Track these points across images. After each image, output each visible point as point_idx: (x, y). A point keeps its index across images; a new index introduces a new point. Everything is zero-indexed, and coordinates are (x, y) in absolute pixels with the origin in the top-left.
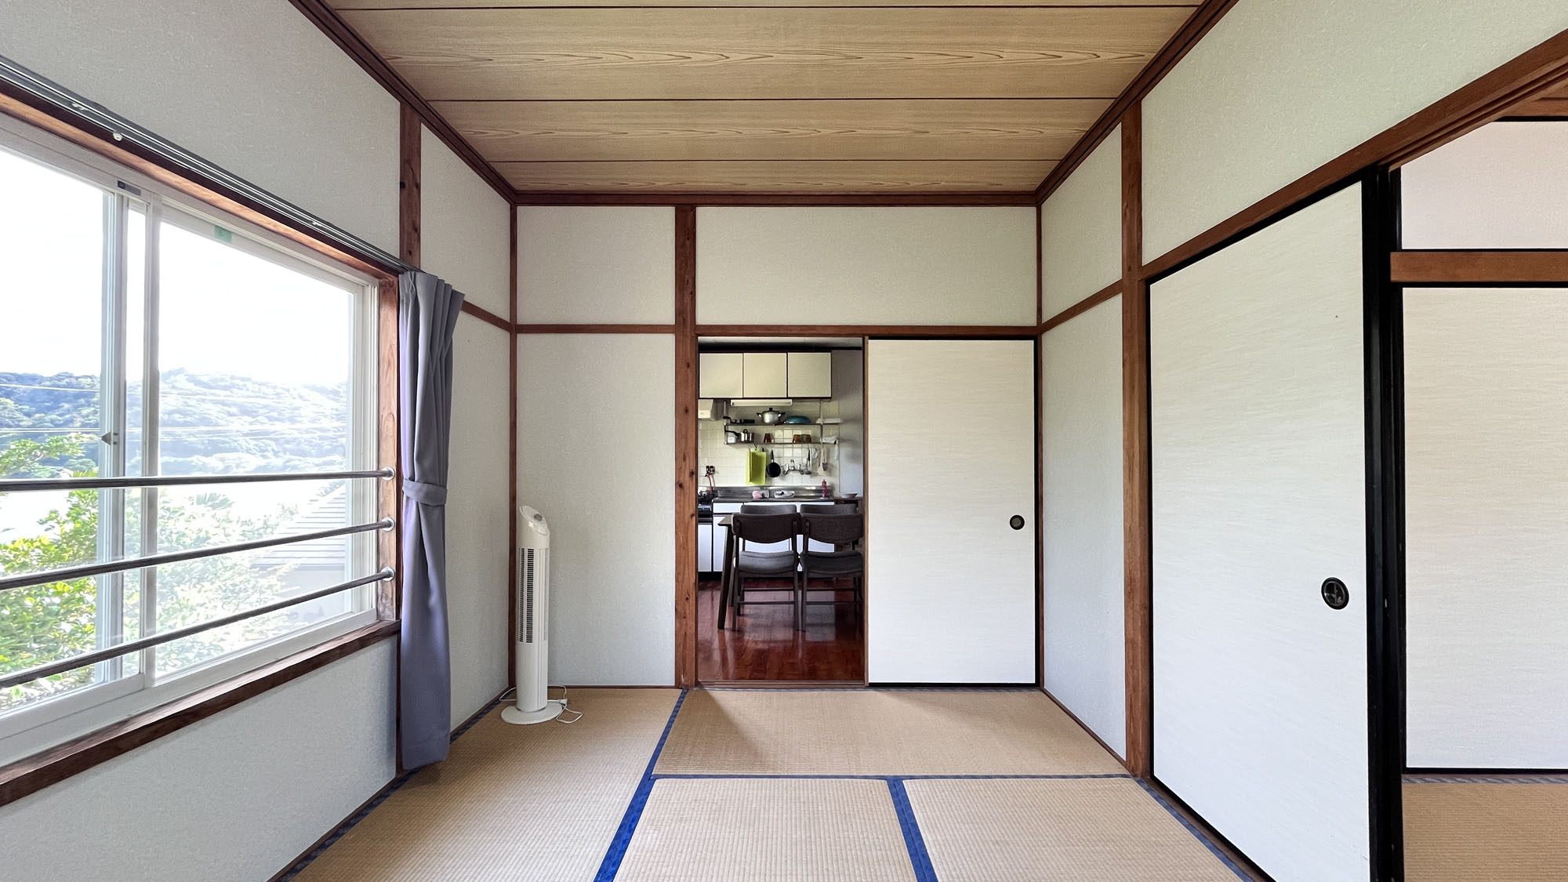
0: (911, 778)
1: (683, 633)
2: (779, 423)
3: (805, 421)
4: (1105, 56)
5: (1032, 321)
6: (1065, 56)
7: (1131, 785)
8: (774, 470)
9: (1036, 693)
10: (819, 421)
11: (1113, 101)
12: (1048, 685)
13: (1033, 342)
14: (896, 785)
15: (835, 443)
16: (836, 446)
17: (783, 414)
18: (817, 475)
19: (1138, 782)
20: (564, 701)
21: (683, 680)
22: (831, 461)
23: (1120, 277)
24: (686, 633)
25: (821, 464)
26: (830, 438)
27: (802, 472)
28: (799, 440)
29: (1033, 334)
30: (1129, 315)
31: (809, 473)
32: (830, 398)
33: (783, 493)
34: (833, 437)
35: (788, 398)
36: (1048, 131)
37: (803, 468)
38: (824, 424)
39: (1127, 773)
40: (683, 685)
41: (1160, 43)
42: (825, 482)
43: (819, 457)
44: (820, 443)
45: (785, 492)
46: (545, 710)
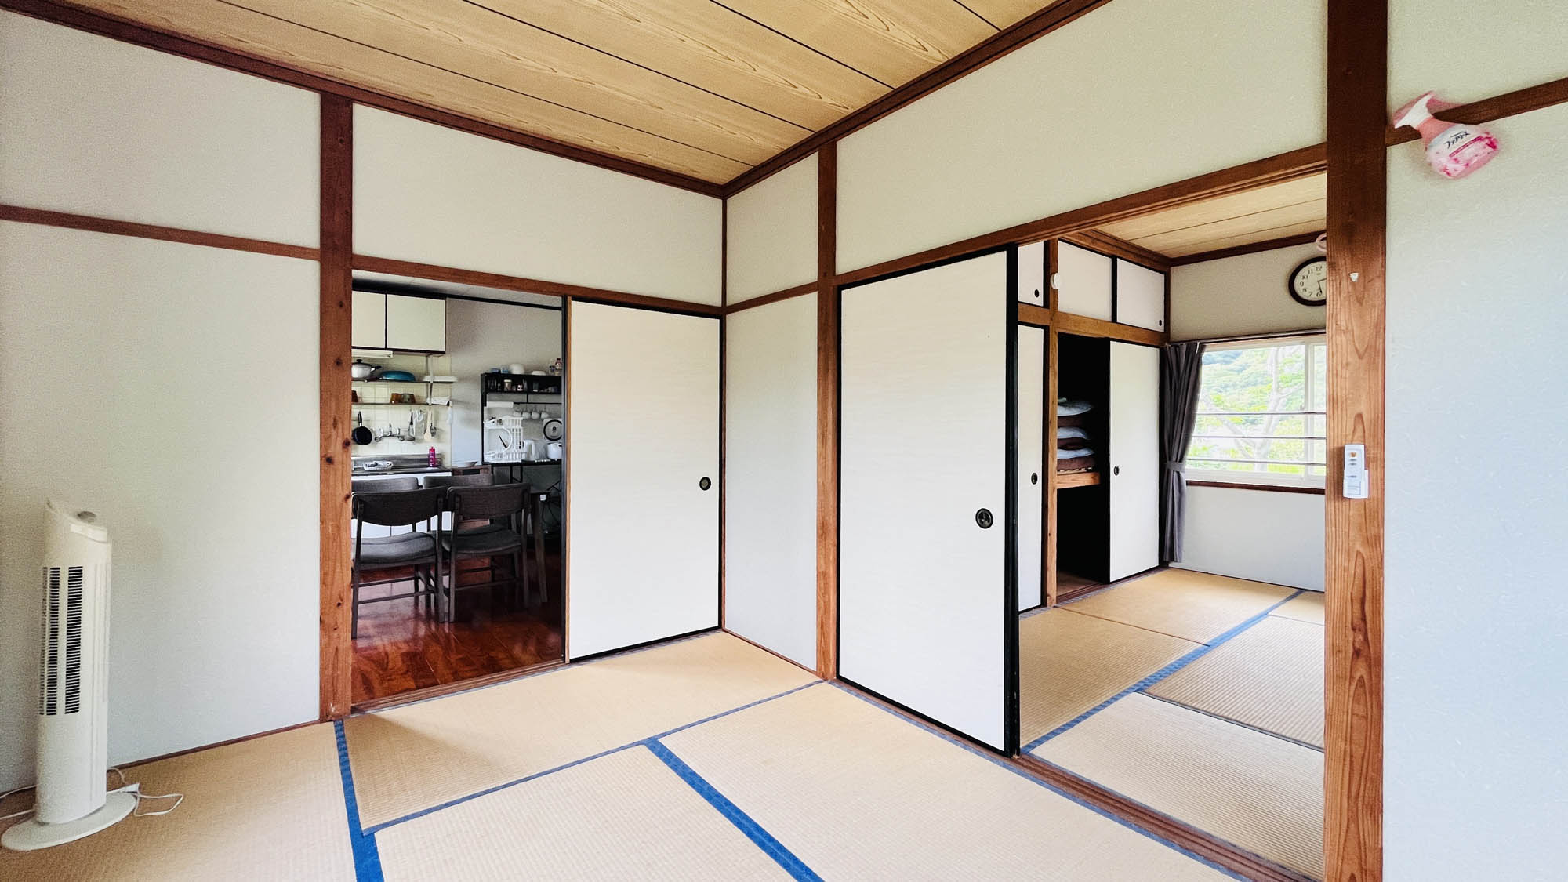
0: (665, 735)
1: (332, 650)
2: (372, 378)
3: (407, 377)
4: (825, 99)
5: (717, 301)
6: (802, 89)
7: (826, 685)
8: (363, 436)
9: (720, 634)
10: (426, 379)
11: (813, 133)
12: (727, 627)
13: (718, 320)
14: (654, 745)
15: (448, 404)
16: (449, 408)
17: (377, 367)
18: (421, 441)
19: (830, 683)
20: (134, 787)
21: (333, 710)
22: (439, 426)
23: (816, 280)
24: (337, 649)
25: (428, 429)
26: (442, 399)
27: (402, 439)
28: (398, 399)
29: (720, 313)
30: (824, 311)
31: (412, 439)
32: (444, 353)
33: (376, 464)
34: (446, 398)
35: (386, 349)
36: (758, 141)
37: (402, 433)
38: (434, 382)
39: (819, 679)
40: (333, 716)
41: (861, 104)
42: (433, 450)
43: (425, 420)
44: (428, 404)
45: (379, 463)
46: (104, 810)
